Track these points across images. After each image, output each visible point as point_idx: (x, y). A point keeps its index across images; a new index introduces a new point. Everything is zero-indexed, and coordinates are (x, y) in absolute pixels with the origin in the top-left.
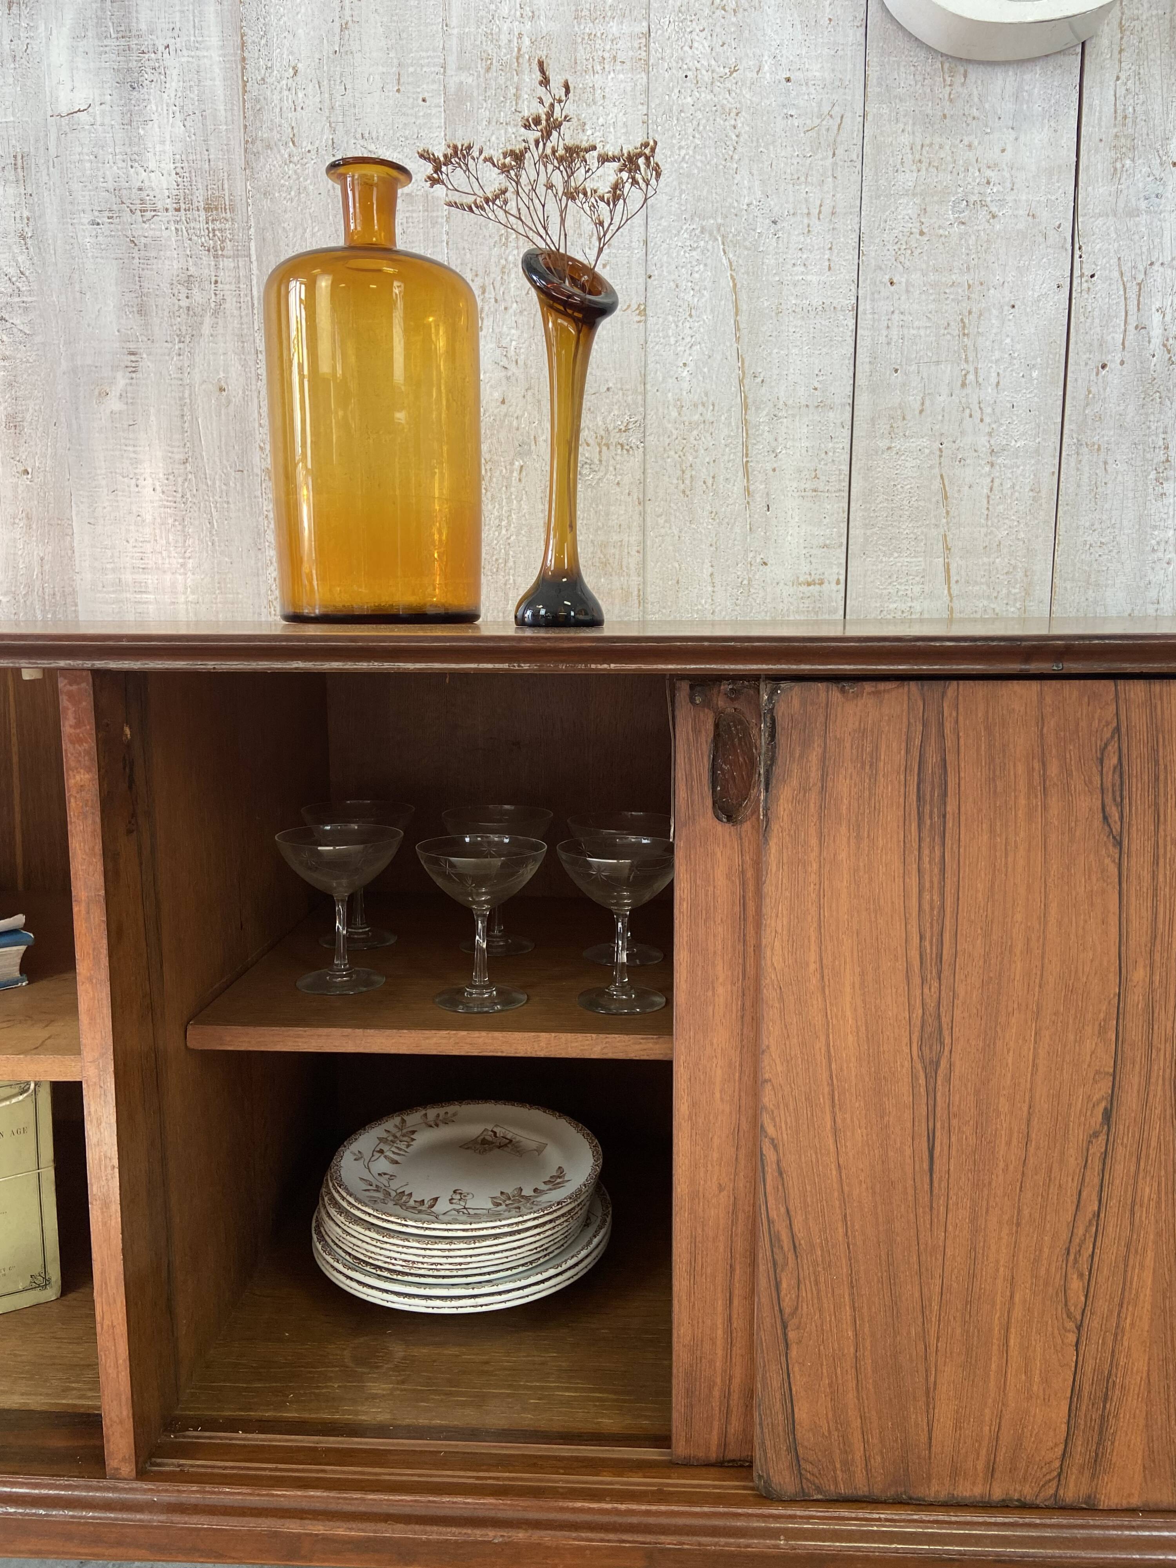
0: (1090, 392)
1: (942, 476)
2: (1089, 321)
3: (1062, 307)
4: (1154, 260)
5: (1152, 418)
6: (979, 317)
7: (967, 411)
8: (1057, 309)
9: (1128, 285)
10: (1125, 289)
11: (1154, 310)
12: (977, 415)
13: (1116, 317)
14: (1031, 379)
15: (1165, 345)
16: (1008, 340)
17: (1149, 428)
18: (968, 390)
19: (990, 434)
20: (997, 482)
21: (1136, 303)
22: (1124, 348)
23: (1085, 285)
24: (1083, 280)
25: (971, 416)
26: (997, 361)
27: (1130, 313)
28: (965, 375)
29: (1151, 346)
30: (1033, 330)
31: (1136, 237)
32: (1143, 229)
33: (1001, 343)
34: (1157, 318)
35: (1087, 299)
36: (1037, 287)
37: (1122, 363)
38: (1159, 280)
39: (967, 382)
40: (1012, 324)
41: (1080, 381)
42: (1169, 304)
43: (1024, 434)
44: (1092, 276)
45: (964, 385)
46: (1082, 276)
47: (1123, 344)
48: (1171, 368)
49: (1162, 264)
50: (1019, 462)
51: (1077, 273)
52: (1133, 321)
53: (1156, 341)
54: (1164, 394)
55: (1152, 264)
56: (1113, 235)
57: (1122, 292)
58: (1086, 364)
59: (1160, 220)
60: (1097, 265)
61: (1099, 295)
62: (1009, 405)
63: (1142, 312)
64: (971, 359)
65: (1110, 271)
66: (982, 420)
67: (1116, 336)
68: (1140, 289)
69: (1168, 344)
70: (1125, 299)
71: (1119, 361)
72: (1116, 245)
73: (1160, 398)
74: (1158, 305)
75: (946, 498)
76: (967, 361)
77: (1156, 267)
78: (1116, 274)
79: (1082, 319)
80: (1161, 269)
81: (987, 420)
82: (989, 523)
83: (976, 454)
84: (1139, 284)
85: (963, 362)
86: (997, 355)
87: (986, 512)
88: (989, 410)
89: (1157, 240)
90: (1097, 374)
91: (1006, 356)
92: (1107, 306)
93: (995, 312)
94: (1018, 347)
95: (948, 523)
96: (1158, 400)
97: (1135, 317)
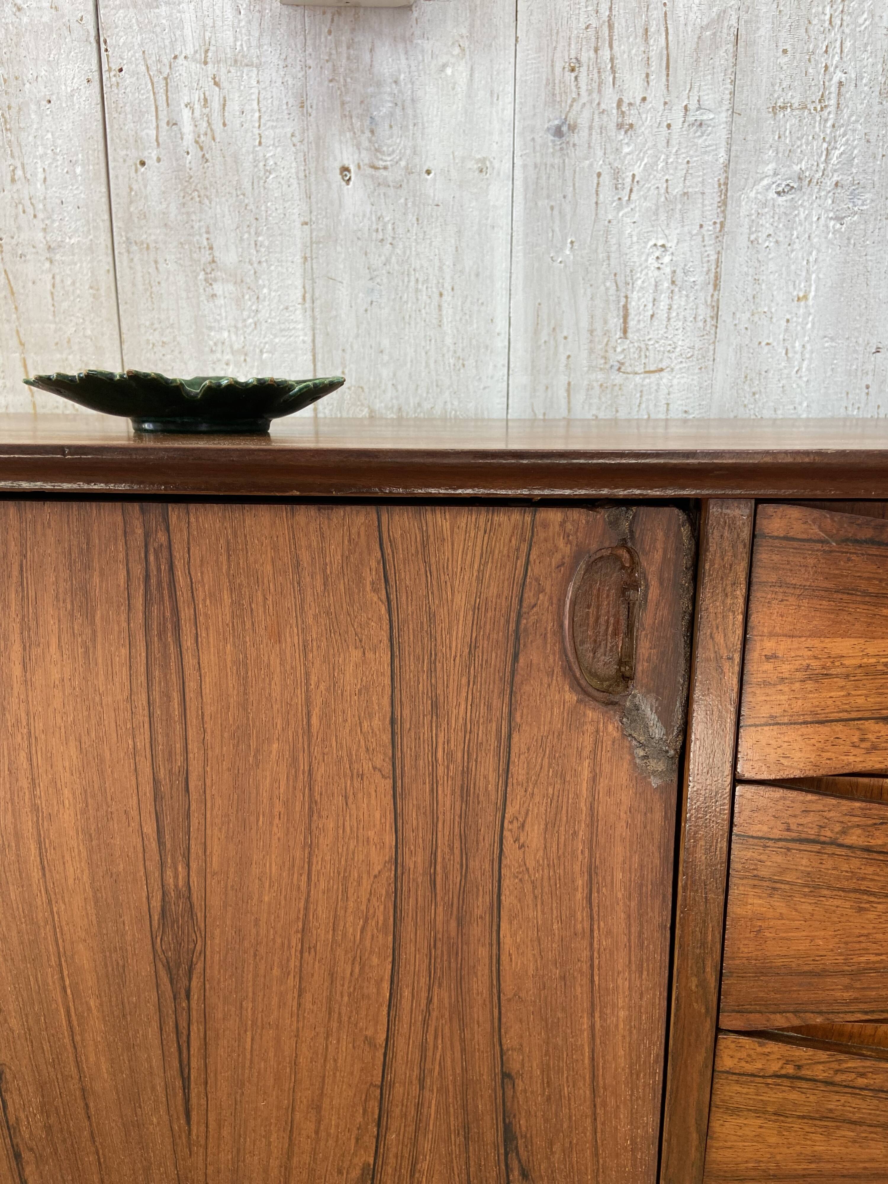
0: (131, 189)
1: (5, 271)
2: (122, 116)
3: (94, 102)
4: (177, 53)
5: (193, 217)
6: (19, 112)
7: (20, 207)
8: (90, 104)
9: (155, 80)
10: (153, 84)
11: (183, 106)
12: (30, 210)
13: (147, 112)
14: (75, 176)
15: (197, 142)
16: (49, 136)
17: (192, 227)
18: (18, 185)
19: (44, 230)
20: (58, 278)
21: (165, 98)
22: (158, 145)
23: (114, 79)
24: (112, 74)
25: (24, 212)
26: (41, 157)
27: (160, 109)
28: (13, 171)
29: (185, 143)
30: (71, 125)
31: (158, 29)
32: (164, 21)
33: (42, 138)
34: (186, 113)
35: (118, 94)
36: (69, 82)
37: (159, 160)
38: (185, 75)
39: (16, 177)
40: (50, 118)
41: (120, 178)
42: (197, 99)
43: (76, 230)
44: (121, 70)
45: (13, 180)
46: (110, 70)
47: (157, 140)
48: (206, 165)
49: (185, 57)
50: (76, 258)
51: (105, 67)
52: (163, 115)
53: (189, 138)
54: (202, 193)
55: (176, 57)
56: (135, 27)
57: (150, 86)
58: (125, 161)
59: (179, 12)
60: (122, 59)
61: (128, 90)
62: (59, 202)
63: (172, 107)
64: (16, 155)
65: (137, 65)
66: (35, 216)
67: (150, 132)
68: (167, 84)
69: (200, 141)
70: (154, 93)
71: (155, 158)
72: (139, 38)
73: (199, 196)
74: (186, 99)
75: (13, 293)
76: (12, 156)
77: (181, 60)
78: (144, 68)
79: (115, 115)
80: (185, 62)
81: (41, 216)
82: (57, 320)
83: (34, 250)
84: (166, 79)
85: (9, 157)
86: (40, 150)
87: (52, 309)
88: (41, 206)
89: (178, 33)
90: (136, 171)
91: (49, 151)
92: (137, 101)
93: (33, 107)
94: (60, 142)
95: (18, 319)
96: (198, 199)
97: (165, 112)
